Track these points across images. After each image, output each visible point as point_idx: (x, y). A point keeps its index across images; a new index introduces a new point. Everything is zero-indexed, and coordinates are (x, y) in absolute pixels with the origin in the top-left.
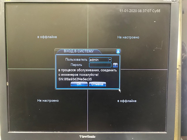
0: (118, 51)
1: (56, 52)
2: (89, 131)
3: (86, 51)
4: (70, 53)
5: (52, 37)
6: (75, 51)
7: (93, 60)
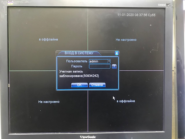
0: (117, 53)
1: (57, 54)
3: (86, 53)
4: (71, 55)
7: (93, 61)
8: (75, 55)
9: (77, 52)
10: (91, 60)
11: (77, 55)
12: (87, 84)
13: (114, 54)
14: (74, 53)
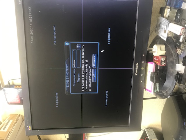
0: (67, 44)
1: (68, 93)
2: (132, 67)
3: (67, 70)
4: (69, 83)
5: (57, 96)
7: (74, 65)
9: (67, 77)
10: (73, 66)
11: (69, 77)
13: (68, 46)
14: (68, 80)
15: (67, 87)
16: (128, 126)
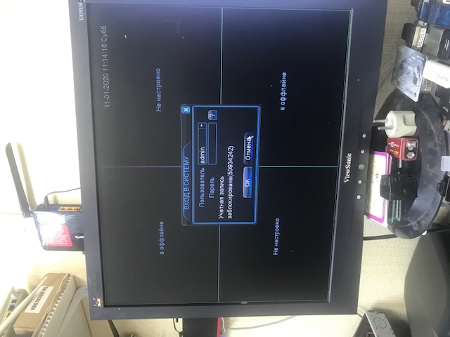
0: (186, 110)
1: (188, 223)
2: (337, 164)
3: (186, 170)
4: (191, 199)
5: (162, 229)
6: (186, 189)
7: (202, 156)
8: (191, 191)
9: (185, 187)
10: (200, 160)
11: (190, 187)
12: (245, 169)
13: (189, 116)
14: (187, 192)
15: (185, 208)
16: (327, 302)
